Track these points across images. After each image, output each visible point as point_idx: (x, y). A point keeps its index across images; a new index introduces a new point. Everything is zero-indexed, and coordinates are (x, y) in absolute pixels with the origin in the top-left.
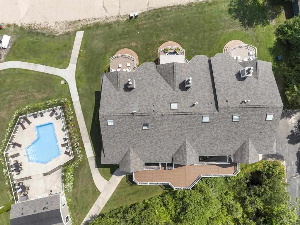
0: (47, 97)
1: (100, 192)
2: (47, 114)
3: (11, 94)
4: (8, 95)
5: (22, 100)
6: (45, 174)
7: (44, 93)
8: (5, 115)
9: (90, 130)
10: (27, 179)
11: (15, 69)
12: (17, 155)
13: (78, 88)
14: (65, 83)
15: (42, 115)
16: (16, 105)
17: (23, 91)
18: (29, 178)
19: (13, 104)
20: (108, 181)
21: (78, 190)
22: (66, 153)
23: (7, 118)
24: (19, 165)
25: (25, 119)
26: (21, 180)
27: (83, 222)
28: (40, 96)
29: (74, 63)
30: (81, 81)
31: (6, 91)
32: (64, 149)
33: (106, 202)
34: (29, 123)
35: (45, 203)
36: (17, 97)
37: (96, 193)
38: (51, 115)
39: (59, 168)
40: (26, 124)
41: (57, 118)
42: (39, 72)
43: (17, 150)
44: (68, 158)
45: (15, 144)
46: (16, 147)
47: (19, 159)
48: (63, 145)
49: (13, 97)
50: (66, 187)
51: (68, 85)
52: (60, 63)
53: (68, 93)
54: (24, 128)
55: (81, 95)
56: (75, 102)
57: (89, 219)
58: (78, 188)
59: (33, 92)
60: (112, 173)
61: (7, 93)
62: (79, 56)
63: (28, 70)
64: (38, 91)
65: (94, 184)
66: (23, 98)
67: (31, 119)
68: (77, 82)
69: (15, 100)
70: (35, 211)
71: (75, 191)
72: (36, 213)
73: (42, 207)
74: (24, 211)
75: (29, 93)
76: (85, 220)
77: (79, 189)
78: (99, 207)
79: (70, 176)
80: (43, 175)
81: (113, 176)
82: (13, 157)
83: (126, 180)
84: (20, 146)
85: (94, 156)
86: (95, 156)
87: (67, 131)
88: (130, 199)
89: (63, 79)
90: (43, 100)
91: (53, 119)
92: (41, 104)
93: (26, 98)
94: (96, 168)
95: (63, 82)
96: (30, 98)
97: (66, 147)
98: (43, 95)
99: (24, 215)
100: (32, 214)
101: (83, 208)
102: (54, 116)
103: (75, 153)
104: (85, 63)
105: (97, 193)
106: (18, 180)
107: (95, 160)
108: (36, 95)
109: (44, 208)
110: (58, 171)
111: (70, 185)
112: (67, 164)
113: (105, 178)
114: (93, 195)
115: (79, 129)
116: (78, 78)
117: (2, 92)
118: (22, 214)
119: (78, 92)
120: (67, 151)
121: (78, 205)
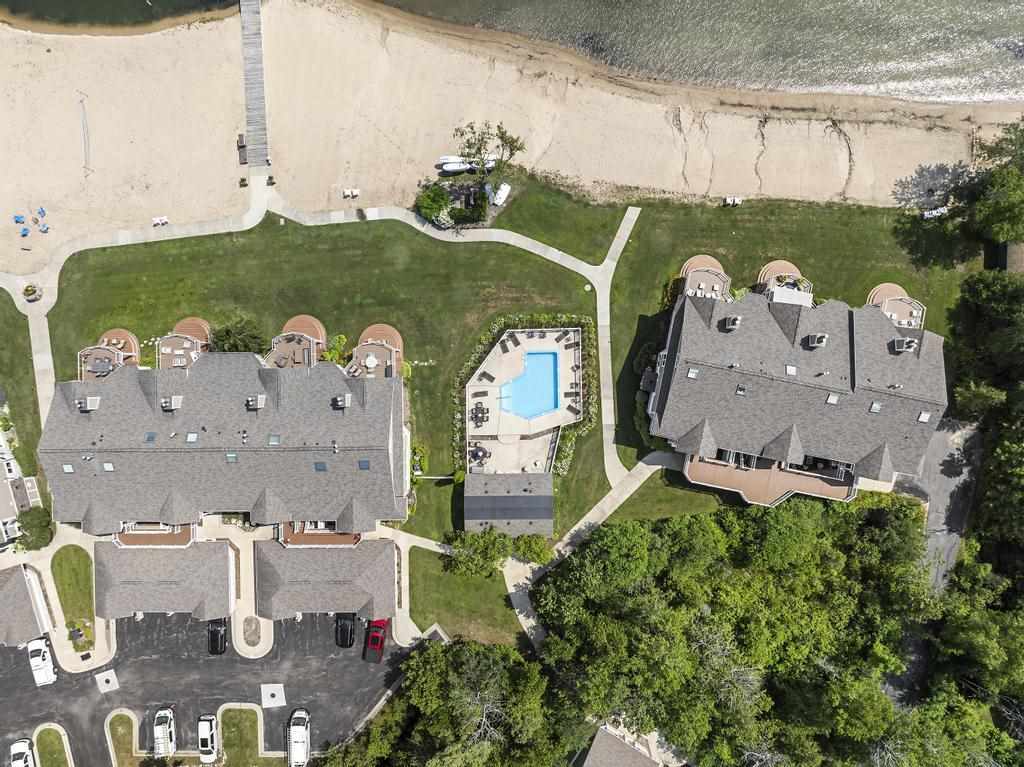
0: (557, 306)
1: (611, 487)
2: (552, 335)
3: (491, 287)
4: (484, 287)
5: (509, 303)
6: (523, 437)
7: (551, 299)
8: (474, 321)
9: (617, 378)
10: (490, 439)
11: (508, 245)
12: (484, 394)
13: (611, 304)
14: (592, 291)
15: (543, 336)
16: (494, 307)
17: (514, 287)
18: (495, 438)
19: (492, 304)
20: (629, 470)
21: (574, 476)
22: (570, 408)
23: (476, 326)
24: (485, 411)
25: (512, 336)
26: (479, 438)
27: (572, 531)
28: (543, 303)
29: (614, 260)
30: (619, 293)
31: (485, 281)
32: (568, 401)
33: (618, 505)
34: (517, 343)
35: (527, 483)
36: (501, 295)
37: (604, 487)
38: (558, 340)
39: (549, 431)
40: (510, 344)
41: (567, 347)
42: (548, 260)
43: (485, 385)
44: (571, 419)
45: (484, 375)
46: (485, 380)
47: (486, 402)
48: (567, 395)
49: (494, 293)
50: (559, 465)
51: (596, 295)
52: (589, 254)
53: (594, 308)
54: (505, 350)
55: (614, 318)
56: (601, 326)
57: (584, 528)
58: (574, 473)
59: (533, 292)
60: (640, 458)
61: (484, 283)
62: (625, 250)
63: (532, 253)
64: (542, 294)
65: (604, 471)
66: (512, 299)
67: (521, 337)
68: (612, 294)
69: (497, 299)
70: (508, 492)
71: (570, 476)
72: (511, 494)
73: (522, 488)
74: (489, 488)
75: (524, 293)
76: (576, 528)
77: (577, 474)
78: (603, 512)
79: (569, 450)
80: (519, 437)
81: (640, 464)
82: (476, 395)
83: (659, 476)
84: (491, 379)
85: (614, 423)
86: (617, 424)
87: (580, 373)
88: (660, 510)
89: (589, 283)
90: (548, 310)
91: (559, 348)
92: (544, 318)
93: (517, 300)
94: (613, 443)
95: (588, 288)
96: (525, 302)
97: (572, 398)
98: (549, 302)
99: (490, 494)
100: (503, 495)
101: (575, 508)
102: (563, 342)
103: (587, 412)
104: (633, 263)
105: (606, 488)
106: (473, 437)
107: (614, 432)
108: (537, 299)
109: (525, 490)
110: (545, 436)
111: (566, 463)
112: (569, 427)
113: (624, 465)
114: (597, 489)
115: (598, 373)
116: (615, 287)
117: (475, 280)
118: (486, 492)
119: (611, 310)
120: (573, 405)
121: (567, 502)
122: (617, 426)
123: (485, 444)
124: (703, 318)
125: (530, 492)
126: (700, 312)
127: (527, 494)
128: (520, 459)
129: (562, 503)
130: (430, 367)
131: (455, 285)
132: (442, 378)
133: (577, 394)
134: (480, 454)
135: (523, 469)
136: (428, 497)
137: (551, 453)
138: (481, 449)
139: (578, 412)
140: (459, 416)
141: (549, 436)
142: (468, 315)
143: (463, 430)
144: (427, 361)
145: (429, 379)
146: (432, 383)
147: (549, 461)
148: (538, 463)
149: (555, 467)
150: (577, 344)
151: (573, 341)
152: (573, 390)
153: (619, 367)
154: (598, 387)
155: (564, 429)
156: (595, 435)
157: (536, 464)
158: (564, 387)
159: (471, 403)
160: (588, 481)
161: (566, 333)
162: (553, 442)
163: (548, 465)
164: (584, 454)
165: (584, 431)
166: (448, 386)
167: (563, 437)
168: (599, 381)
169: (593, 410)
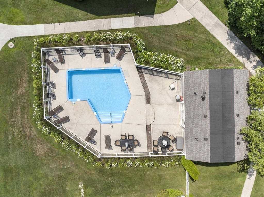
0: (28, 73)
1: (193, 19)
3: (14, 132)
4: (13, 137)
5: (26, 116)
6: (148, 101)
7: (21, 77)
8: (43, 148)
9: (92, 15)
10: (150, 132)
12: (108, 138)
13: (25, 24)
14: (14, 41)
16: (30, 127)
17: (12, 111)
18: (149, 128)
19: (28, 131)
20: (177, 2)
21: (183, 53)
23: (47, 146)
24: (124, 138)
26: (149, 142)
27: (236, 55)
28: (25, 85)
30: (15, 17)
31: (8, 138)
32: (113, 59)
34: (60, 109)
35: (195, 97)
36: (19, 123)
37: (193, 25)
38: (56, 70)
39: (142, 78)
40: (61, 115)
43: (99, 138)
44: (129, 57)
45: (90, 139)
46: (95, 139)
47: (115, 137)
48: (107, 61)
49: (18, 129)
50: (174, 66)
51: (17, 38)
53: (29, 39)
54: (67, 119)
55: (37, 20)
56: (45, 32)
57: (233, 44)
58: (180, 52)
59: (16, 94)
61: (10, 138)
64: (17, 87)
65: (178, 25)
66: (22, 113)
67: (54, 104)
68: (16, 23)
69: (23, 126)
70: (205, 116)
71: (184, 56)
72: (208, 114)
73: (200, 103)
74: (201, 136)
75: (17, 103)
76: (233, 52)
78: (216, 25)
79: (159, 57)
80: (148, 105)
84: (93, 132)
85: (133, 17)
86: (134, 14)
87: (85, 48)
89: (7, 44)
90: (30, 80)
91: (64, 70)
93: (23, 108)
94: (153, 17)
95: (11, 45)
96: (25, 101)
97: (110, 56)
98: (24, 79)
99: (208, 136)
100: (209, 122)
101: (213, 51)
103: (123, 41)
105: (193, 23)
106: (148, 147)
107: (142, 17)
108: (22, 90)
109: (203, 99)
110: (146, 78)
111: (172, 60)
112: (137, 58)
113: (172, 7)
114: (196, 31)
115: (87, 32)
116: (10, 21)
117: (8, 146)
118: (206, 139)
119: (31, 23)
120: (116, 54)
121: (208, 59)
123: (155, 136)
125: (204, 93)
127: (207, 97)
128: (169, 104)
130: (86, 187)
131: (13, 164)
132: (95, 177)
133: (106, 50)
134: (165, 143)
135: (178, 101)
137: (163, 75)
139: (123, 49)
140: (129, 163)
141: (147, 77)
142: (38, 153)
143: (142, 159)
144: (80, 189)
145: (96, 187)
146: (99, 186)
147: (170, 76)
148: (172, 86)
149: (176, 70)
151: (57, 57)
152: (103, 55)
153: (80, 13)
154: (99, 32)
155: (139, 62)
156: (145, 34)
157: (174, 89)
158: (100, 64)
159: (117, 151)
160: (187, 40)
162: (151, 72)
163: (174, 77)
164: (162, 44)
165: (141, 43)
166: (101, 171)
167: (147, 63)
168: (93, 32)
169: (120, 36)
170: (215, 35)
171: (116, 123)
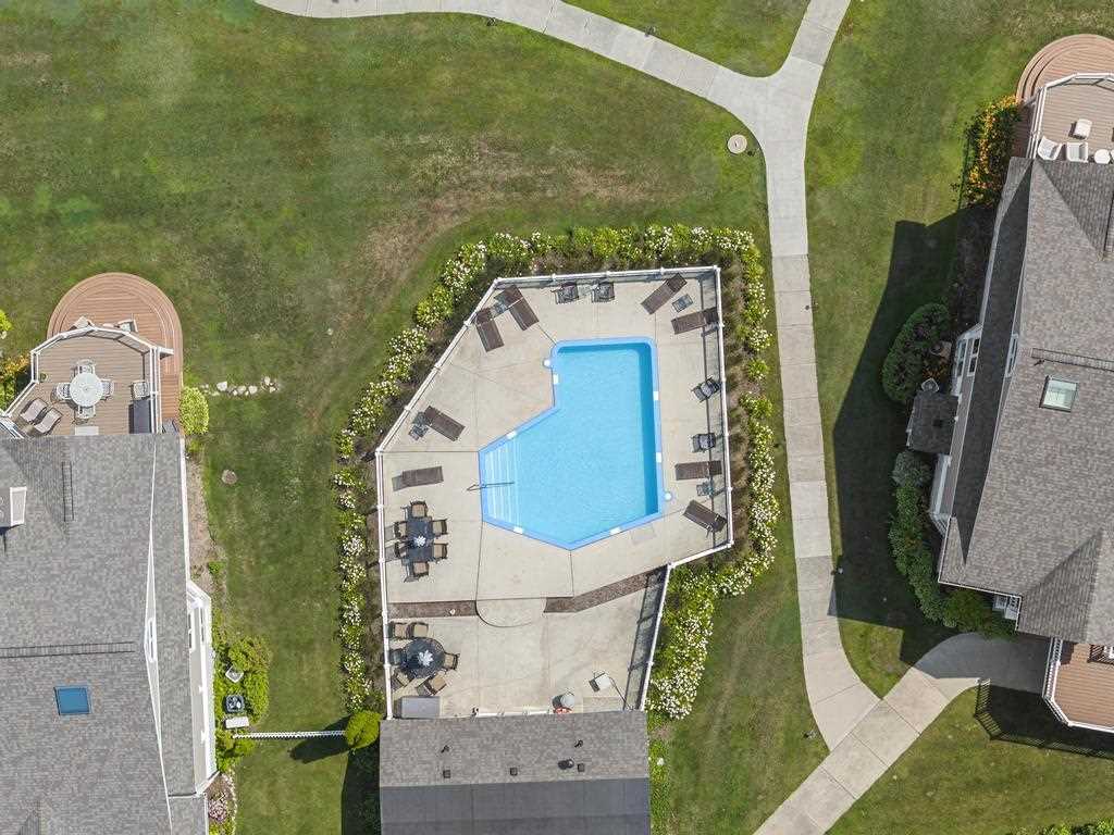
0: (644, 204)
1: (826, 747)
2: (632, 291)
3: (442, 152)
4: (424, 151)
5: (499, 196)
6: (556, 605)
7: (629, 180)
8: (394, 255)
9: (834, 417)
10: (453, 612)
11: (490, 22)
12: (433, 475)
13: (810, 190)
14: (750, 153)
15: (606, 293)
16: (460, 211)
17: (515, 149)
18: (468, 608)
19: (447, 202)
20: (881, 697)
21: (713, 717)
22: (695, 511)
23: (401, 270)
24: (437, 528)
25: (511, 296)
26: (419, 611)
28: (603, 193)
29: (811, 57)
30: (833, 156)
31: (425, 133)
32: (688, 491)
33: (849, 802)
35: (568, 742)
36: (475, 173)
37: (805, 747)
38: (651, 305)
39: (631, 585)
40: (505, 322)
41: (680, 325)
42: (616, 65)
43: (433, 449)
44: (698, 544)
45: (431, 417)
46: (432, 434)
47: (438, 501)
48: (684, 471)
49: (455, 168)
50: (666, 685)
51: (763, 165)
52: (743, 43)
53: (757, 204)
54: (492, 340)
55: (820, 233)
56: (782, 258)
58: (714, 708)
59: (571, 162)
60: (910, 656)
61: (423, 140)
62: (846, 27)
63: (562, 44)
64: (599, 166)
65: (802, 700)
66: (511, 185)
67: (540, 300)
68: (811, 159)
69: (462, 185)
70: (513, 772)
71: (702, 718)
72: (521, 778)
73: (554, 758)
74: (455, 762)
75: (543, 166)
77: (721, 710)
79: (696, 636)
80: (542, 605)
81: (914, 674)
82: (407, 479)
83: (970, 710)
84: (452, 429)
85: (830, 553)
86: (840, 552)
87: (723, 401)
88: (975, 812)
89: (741, 129)
90: (618, 214)
91: (655, 328)
92: (608, 238)
93: (523, 186)
94: (830, 613)
95: (738, 144)
96: (549, 194)
97: (700, 481)
98: (622, 190)
99: (457, 779)
100: (498, 780)
101: (720, 815)
102: (668, 312)
103: (745, 522)
104: (871, 66)
105: (813, 749)
106: (403, 608)
107: (831, 579)
108: (586, 182)
109: (564, 765)
110: (628, 598)
111: (687, 679)
112: (693, 569)
113: (865, 681)
114: (784, 758)
115: (779, 401)
116: (820, 139)
117: (394, 131)
118: (446, 774)
119: (811, 209)
120: (705, 501)
121: (694, 797)
122: (840, 561)
123: (439, 629)
124: (1087, 226)
125: (580, 768)
126: (1075, 210)
127: (570, 775)
128: (546, 670)
129: (679, 801)
130: (265, 400)
131: (333, 148)
132: (302, 432)
133: (715, 468)
134: (426, 658)
135: (557, 703)
136: (272, 795)
137: (640, 653)
138: (429, 645)
139: (719, 524)
140: (356, 545)
141: (635, 600)
142: (375, 236)
143: (370, 588)
144: (255, 381)
145: (265, 435)
146: (271, 446)
147: (637, 674)
148: (603, 682)
149: (655, 693)
150: (710, 316)
151: (695, 308)
152: (703, 457)
153: (842, 383)
154: (779, 443)
155: (682, 575)
156: (773, 591)
157: (596, 687)
158: (675, 447)
159: (391, 506)
160: (754, 731)
161: (675, 283)
162: (647, 615)
163: (634, 688)
164: (741, 649)
165: (738, 582)
166: (320, 454)
167: (675, 601)
168: (779, 427)
169: (764, 513)
170: (772, 820)
171: (483, 501)
